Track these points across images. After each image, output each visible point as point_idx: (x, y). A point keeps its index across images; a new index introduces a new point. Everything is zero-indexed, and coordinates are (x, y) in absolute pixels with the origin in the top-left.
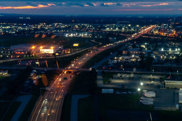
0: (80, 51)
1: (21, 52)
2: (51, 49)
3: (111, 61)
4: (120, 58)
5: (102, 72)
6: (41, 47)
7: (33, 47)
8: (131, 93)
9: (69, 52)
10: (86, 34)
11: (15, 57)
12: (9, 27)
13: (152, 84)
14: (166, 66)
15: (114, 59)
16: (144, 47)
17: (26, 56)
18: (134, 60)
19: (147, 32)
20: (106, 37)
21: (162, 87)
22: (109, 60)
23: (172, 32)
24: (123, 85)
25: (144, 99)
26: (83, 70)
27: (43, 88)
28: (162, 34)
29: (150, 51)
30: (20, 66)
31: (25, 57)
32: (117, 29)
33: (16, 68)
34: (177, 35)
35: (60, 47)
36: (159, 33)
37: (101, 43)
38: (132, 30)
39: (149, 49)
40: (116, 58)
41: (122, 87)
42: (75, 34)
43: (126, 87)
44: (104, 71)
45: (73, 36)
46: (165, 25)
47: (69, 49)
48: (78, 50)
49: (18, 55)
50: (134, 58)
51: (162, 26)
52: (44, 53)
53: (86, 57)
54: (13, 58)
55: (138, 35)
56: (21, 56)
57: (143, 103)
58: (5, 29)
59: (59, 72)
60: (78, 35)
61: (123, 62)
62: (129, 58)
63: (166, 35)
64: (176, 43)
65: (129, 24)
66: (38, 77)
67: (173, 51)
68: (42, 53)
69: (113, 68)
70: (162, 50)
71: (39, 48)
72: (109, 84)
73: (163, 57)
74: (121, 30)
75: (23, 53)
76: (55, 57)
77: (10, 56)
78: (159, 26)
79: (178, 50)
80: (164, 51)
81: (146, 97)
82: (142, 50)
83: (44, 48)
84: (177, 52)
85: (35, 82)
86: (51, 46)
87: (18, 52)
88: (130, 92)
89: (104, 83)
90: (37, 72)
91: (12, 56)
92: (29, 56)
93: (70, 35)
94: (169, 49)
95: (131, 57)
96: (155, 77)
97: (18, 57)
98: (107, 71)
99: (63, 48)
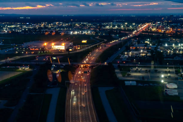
0: (89, 47)
1: (35, 48)
2: (62, 45)
3: (122, 56)
4: (130, 53)
5: (118, 66)
6: (53, 44)
7: (45, 44)
8: (153, 85)
9: (79, 48)
10: (89, 32)
11: (30, 53)
12: (14, 26)
13: (169, 77)
14: (177, 59)
15: (125, 54)
16: (149, 43)
17: (41, 53)
18: (143, 55)
19: (145, 30)
20: (108, 35)
21: (180, 79)
22: (120, 55)
23: (169, 29)
24: (143, 77)
25: (168, 90)
26: (99, 65)
27: (67, 81)
28: (160, 31)
29: (155, 46)
30: (38, 61)
31: (39, 53)
32: (116, 27)
33: (36, 63)
34: (174, 32)
35: (70, 44)
36: (157, 30)
37: (105, 40)
38: (131, 28)
39: (153, 45)
40: (126, 53)
41: (142, 79)
42: (79, 32)
43: (146, 80)
44: (119, 65)
45: (77, 34)
46: (159, 23)
47: (79, 46)
48: (87, 46)
49: (32, 51)
50: (143, 53)
51: (157, 24)
52: (56, 49)
53: (97, 53)
54: (28, 54)
55: (138, 33)
56: (36, 52)
57: (168, 94)
58: (10, 28)
59: (76, 67)
60: (82, 32)
61: (134, 57)
62: (138, 53)
63: (165, 32)
64: (176, 39)
65: (125, 22)
66: (60, 72)
67: (176, 46)
68: (54, 49)
69: (127, 62)
70: (166, 45)
71: (51, 45)
72: (129, 77)
73: (170, 52)
74: (120, 28)
75: (37, 49)
76: (69, 53)
77: (25, 53)
78: (154, 24)
79: (181, 45)
80: (168, 46)
81: (169, 88)
82: (147, 46)
83: (55, 45)
84: (180, 47)
85: (58, 75)
86: (62, 43)
87: (33, 48)
88: (151, 84)
89: (124, 76)
90: (56, 66)
91: (27, 53)
92: (44, 52)
93: (74, 33)
94: (172, 45)
95: (139, 52)
96: (171, 70)
97: (33, 53)
98: (122, 65)
99: (73, 44)
